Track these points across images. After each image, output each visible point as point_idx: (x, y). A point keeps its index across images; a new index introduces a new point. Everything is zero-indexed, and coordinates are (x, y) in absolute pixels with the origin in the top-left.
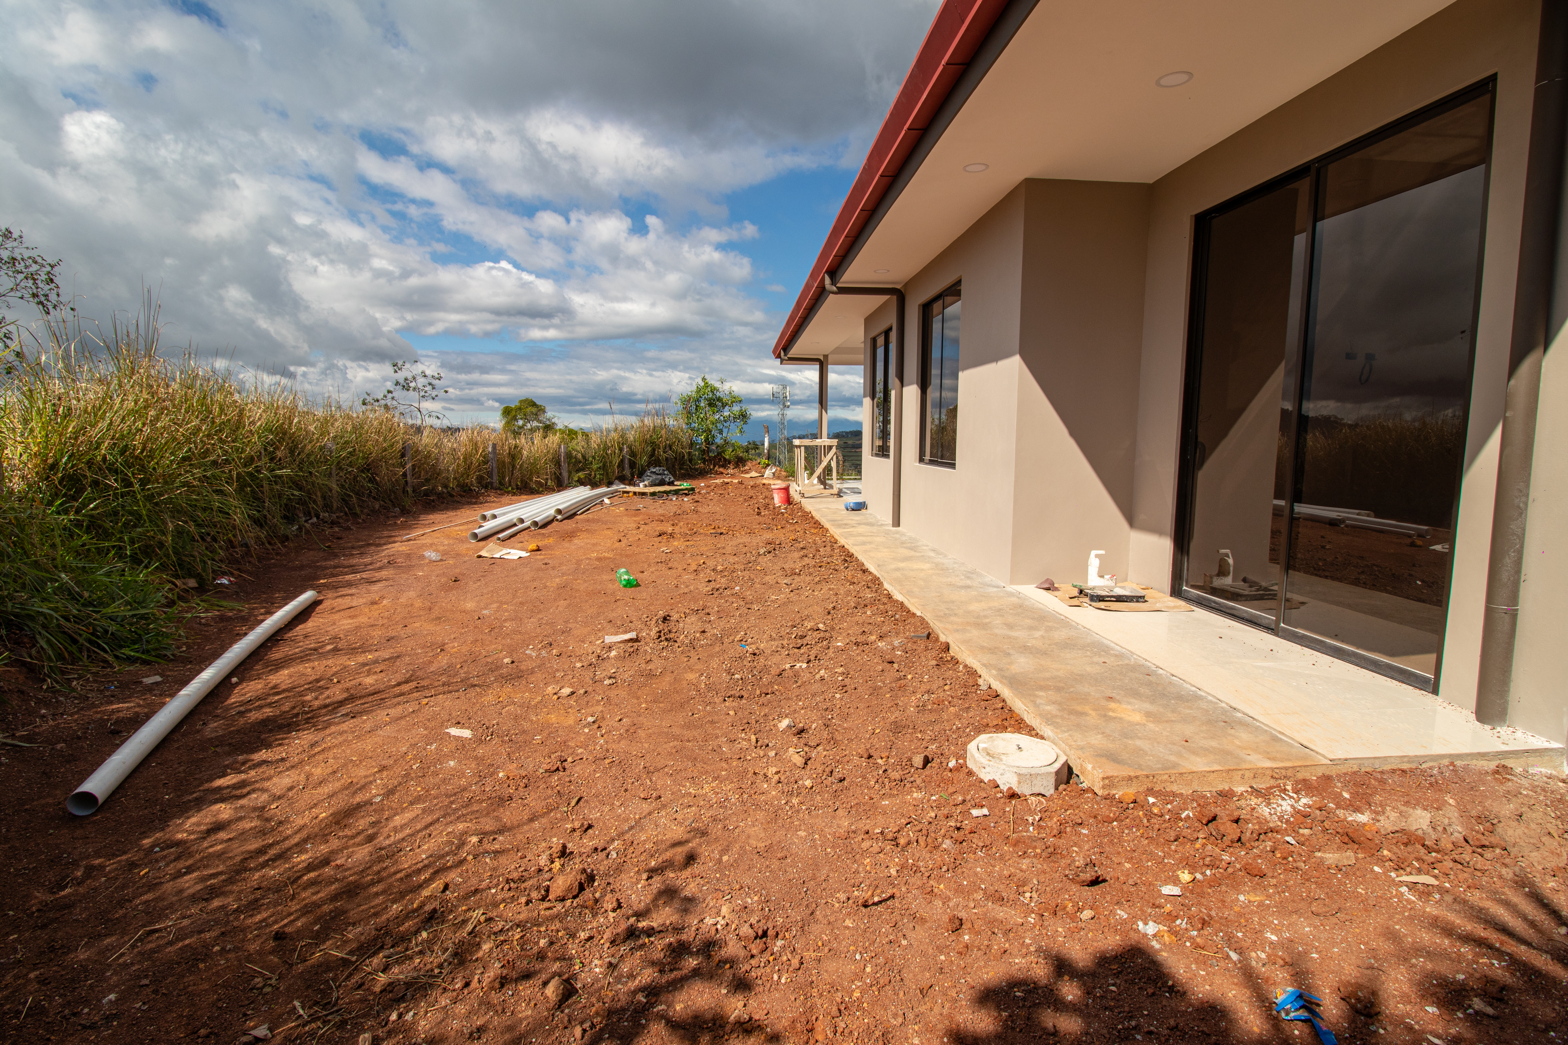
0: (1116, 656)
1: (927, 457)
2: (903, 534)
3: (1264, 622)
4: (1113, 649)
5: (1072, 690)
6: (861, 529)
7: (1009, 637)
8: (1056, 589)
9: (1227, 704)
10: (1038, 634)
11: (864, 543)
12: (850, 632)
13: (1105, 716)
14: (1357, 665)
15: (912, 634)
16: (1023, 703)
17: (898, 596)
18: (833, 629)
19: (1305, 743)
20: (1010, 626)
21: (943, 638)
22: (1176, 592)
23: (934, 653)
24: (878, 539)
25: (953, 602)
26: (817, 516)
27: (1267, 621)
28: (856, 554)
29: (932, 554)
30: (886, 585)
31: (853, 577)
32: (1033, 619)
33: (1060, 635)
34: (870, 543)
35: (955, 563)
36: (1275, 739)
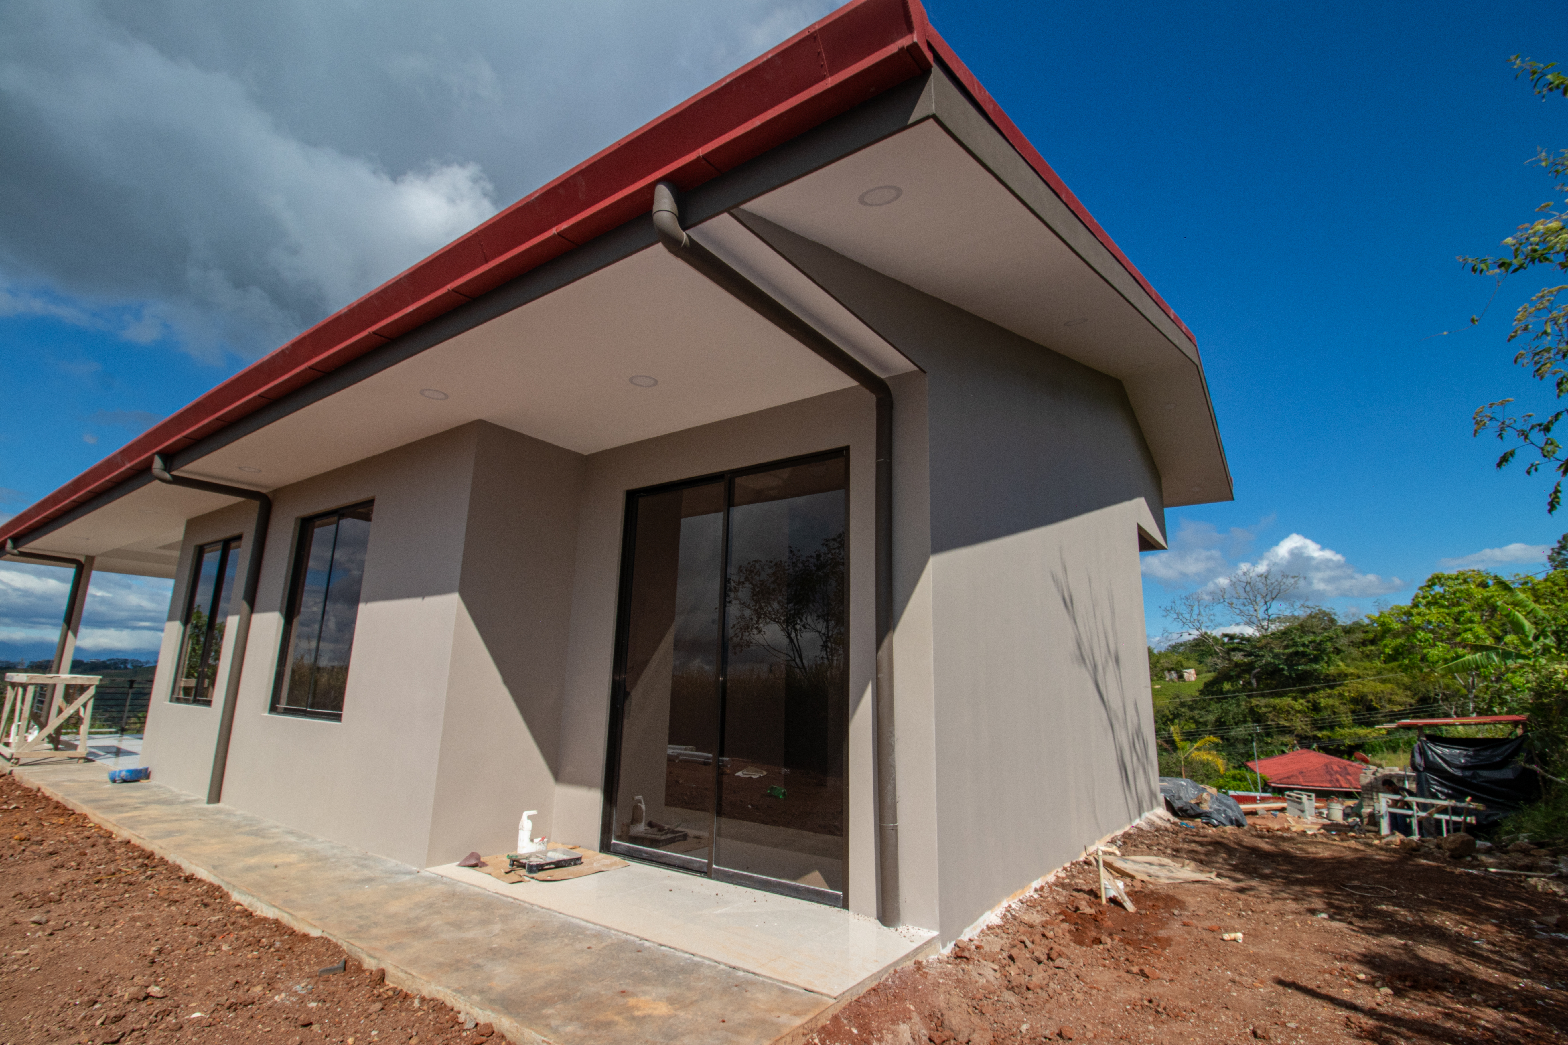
0: (595, 936)
1: (282, 705)
2: (230, 814)
3: (695, 866)
4: (587, 929)
5: (578, 994)
6: (154, 811)
7: (466, 942)
8: (484, 864)
9: (726, 964)
10: (497, 928)
11: (169, 834)
12: (211, 988)
13: (633, 1018)
14: (782, 894)
15: (316, 968)
16: (536, 1032)
17: (264, 910)
18: (175, 990)
19: (809, 987)
20: (458, 926)
21: (370, 964)
22: (606, 847)
23: (365, 990)
24: (191, 824)
25: (362, 906)
26: (57, 795)
27: (698, 865)
28: (159, 853)
29: (292, 839)
30: (236, 897)
31: (170, 891)
32: (478, 909)
33: (522, 923)
34: (181, 832)
35: (333, 848)
36: (785, 991)
